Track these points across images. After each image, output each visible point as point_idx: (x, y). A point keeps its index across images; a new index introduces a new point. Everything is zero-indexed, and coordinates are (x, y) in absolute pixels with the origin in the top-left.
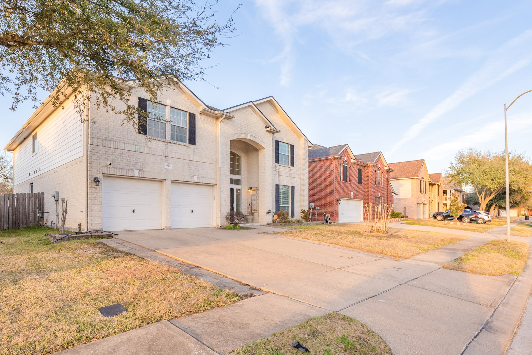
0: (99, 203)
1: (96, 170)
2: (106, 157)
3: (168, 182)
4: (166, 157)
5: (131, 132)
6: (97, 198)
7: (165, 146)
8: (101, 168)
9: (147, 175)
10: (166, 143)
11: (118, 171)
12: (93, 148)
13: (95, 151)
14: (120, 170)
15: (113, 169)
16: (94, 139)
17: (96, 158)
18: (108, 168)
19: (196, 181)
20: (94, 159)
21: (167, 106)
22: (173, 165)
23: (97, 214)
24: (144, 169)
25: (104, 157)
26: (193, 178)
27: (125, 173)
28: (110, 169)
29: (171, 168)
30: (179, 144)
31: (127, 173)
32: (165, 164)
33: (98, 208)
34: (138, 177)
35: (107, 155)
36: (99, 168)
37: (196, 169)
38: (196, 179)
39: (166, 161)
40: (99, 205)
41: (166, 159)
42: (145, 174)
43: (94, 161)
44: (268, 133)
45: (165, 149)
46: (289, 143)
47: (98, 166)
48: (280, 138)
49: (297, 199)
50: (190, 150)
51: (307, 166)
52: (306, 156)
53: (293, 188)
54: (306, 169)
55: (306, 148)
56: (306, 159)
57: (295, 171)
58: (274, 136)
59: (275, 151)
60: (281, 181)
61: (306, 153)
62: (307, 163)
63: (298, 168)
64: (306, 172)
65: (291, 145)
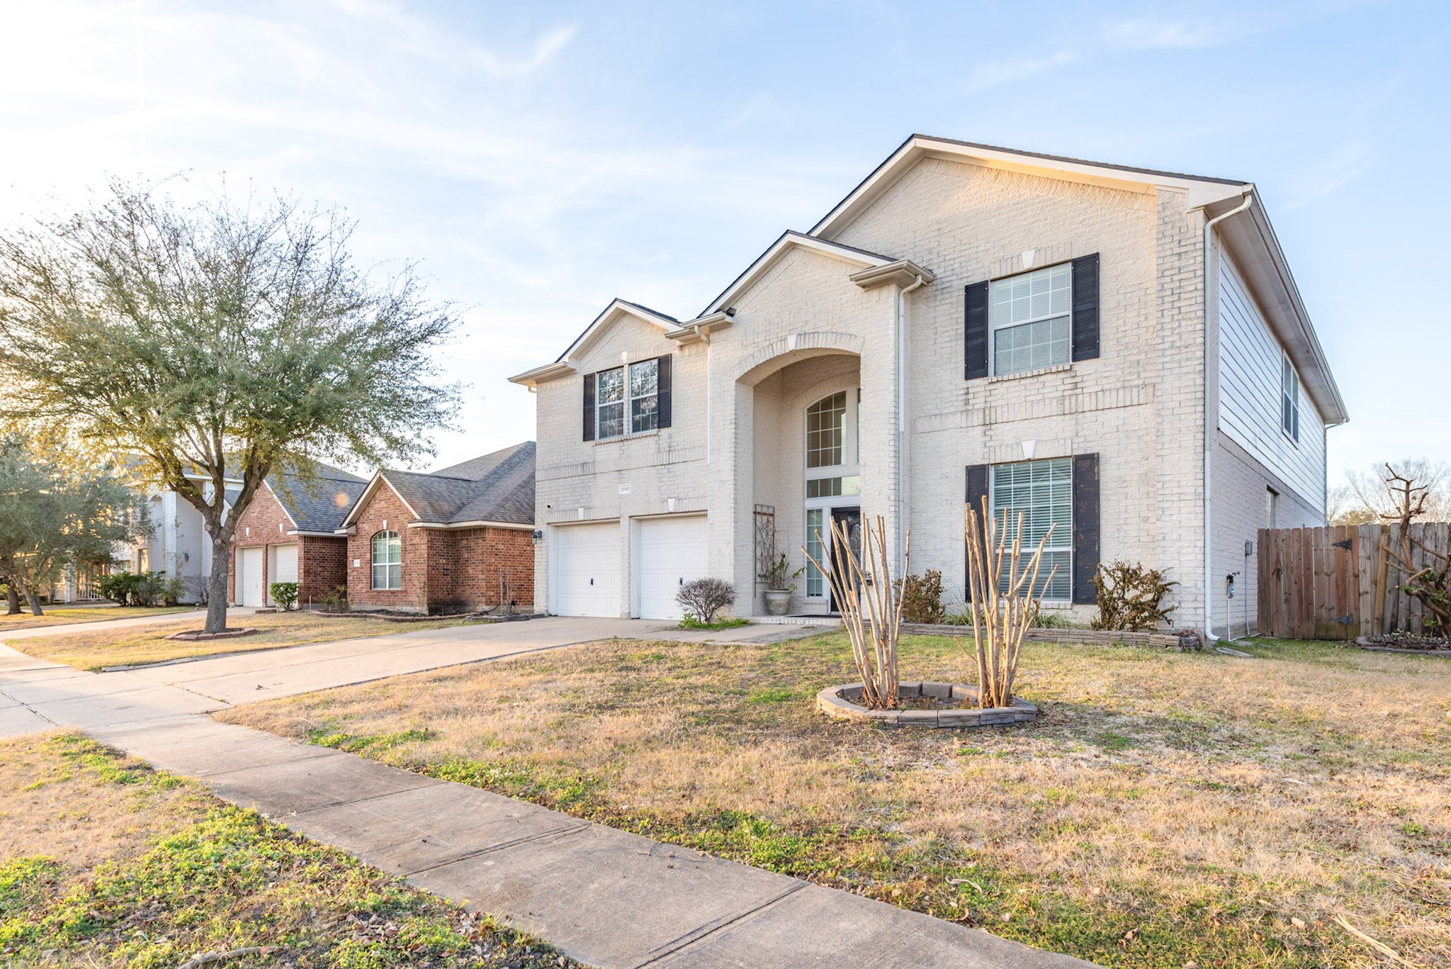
0: (543, 571)
1: (540, 519)
2: (551, 496)
4: (621, 473)
5: (575, 443)
8: (545, 515)
9: (594, 516)
10: (623, 444)
12: (539, 486)
13: (540, 491)
14: (563, 514)
15: (556, 513)
16: (539, 471)
17: (541, 500)
19: (671, 510)
20: (539, 503)
21: (623, 366)
22: (632, 484)
23: (542, 587)
24: (591, 505)
25: (546, 496)
26: (665, 505)
27: (568, 517)
28: (553, 515)
29: (630, 492)
30: (643, 436)
31: (571, 516)
32: (619, 486)
33: (543, 578)
34: (583, 520)
35: (551, 493)
37: (673, 483)
38: (671, 506)
39: (622, 480)
40: (543, 574)
41: (621, 477)
42: (591, 513)
43: (539, 505)
45: (619, 457)
46: (1067, 259)
47: (543, 512)
48: (998, 264)
49: (1126, 511)
50: (661, 442)
51: (1183, 323)
52: (1176, 271)
53: (1087, 464)
54: (1178, 344)
55: (1176, 231)
56: (1180, 287)
57: (1105, 375)
58: (962, 273)
59: (963, 330)
60: (1003, 448)
61: (1179, 254)
62: (1183, 310)
63: (1135, 351)
64: (1178, 357)
65: (1073, 260)
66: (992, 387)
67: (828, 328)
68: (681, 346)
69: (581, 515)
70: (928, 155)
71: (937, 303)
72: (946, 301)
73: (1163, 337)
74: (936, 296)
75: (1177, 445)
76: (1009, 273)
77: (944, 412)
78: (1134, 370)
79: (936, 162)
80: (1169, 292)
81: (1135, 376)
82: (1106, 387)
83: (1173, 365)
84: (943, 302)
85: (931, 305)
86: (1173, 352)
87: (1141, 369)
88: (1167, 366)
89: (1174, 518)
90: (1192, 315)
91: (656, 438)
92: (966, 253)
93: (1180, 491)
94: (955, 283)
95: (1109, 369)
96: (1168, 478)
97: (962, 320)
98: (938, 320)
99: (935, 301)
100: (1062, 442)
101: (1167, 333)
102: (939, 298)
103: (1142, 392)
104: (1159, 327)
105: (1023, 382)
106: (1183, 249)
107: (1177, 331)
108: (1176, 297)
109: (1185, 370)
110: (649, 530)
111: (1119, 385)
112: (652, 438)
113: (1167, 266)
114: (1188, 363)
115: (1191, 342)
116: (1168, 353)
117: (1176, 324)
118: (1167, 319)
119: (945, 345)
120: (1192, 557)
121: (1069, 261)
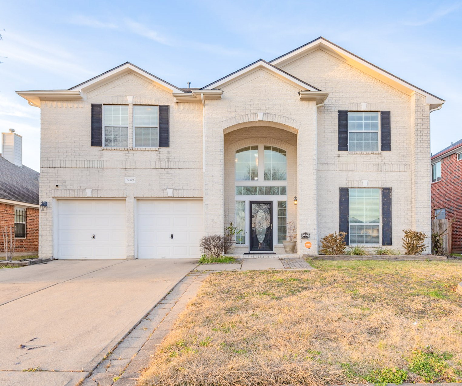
0: (48, 229)
1: (46, 194)
2: (56, 179)
3: (130, 201)
4: (127, 169)
5: (83, 146)
6: (47, 223)
7: (126, 155)
8: (51, 192)
9: (101, 194)
10: (127, 152)
11: (68, 192)
12: (44, 171)
13: (45, 174)
14: (71, 191)
15: (63, 191)
16: (44, 161)
17: (46, 181)
18: (58, 190)
19: (170, 195)
20: (44, 183)
21: (128, 105)
22: (136, 178)
23: (47, 240)
24: (99, 187)
25: (54, 179)
26: (165, 191)
27: (76, 194)
28: (60, 191)
29: (134, 182)
30: (144, 149)
31: (78, 194)
32: (125, 177)
33: (48, 234)
34: (91, 197)
35: (57, 177)
36: (48, 192)
37: (171, 180)
38: (170, 193)
39: (127, 174)
40: (49, 231)
41: (127, 172)
42: (99, 193)
43: (44, 184)
44: (306, 103)
45: (125, 159)
47: (48, 189)
48: (352, 105)
49: (400, 210)
50: (161, 155)
51: (424, 144)
52: (421, 125)
53: (387, 191)
54: (422, 151)
55: (421, 110)
56: (423, 131)
57: (393, 158)
58: (336, 105)
59: (337, 129)
60: (355, 181)
61: (423, 119)
62: (424, 139)
63: (403, 151)
64: (422, 156)
65: (381, 111)
66: (349, 155)
67: (281, 114)
68: (177, 102)
69: (89, 194)
70: (321, 48)
71: (325, 115)
72: (329, 115)
73: (418, 148)
74: (325, 112)
75: (422, 187)
76: (356, 110)
77: (328, 163)
78: (402, 158)
79: (324, 53)
80: (419, 132)
81: (403, 160)
82: (393, 163)
83: (421, 159)
84: (328, 115)
85: (322, 115)
86: (421, 154)
87: (405, 158)
88: (419, 158)
89: (421, 214)
90: (426, 142)
91: (158, 152)
92: (338, 96)
93: (423, 204)
94: (333, 108)
95: (394, 156)
96: (420, 199)
97: (337, 125)
98: (326, 122)
99: (325, 113)
100: (378, 182)
101: (419, 146)
102: (326, 112)
103: (406, 167)
104: (416, 144)
105: (362, 155)
106: (424, 118)
107: (422, 147)
108: (422, 134)
109: (424, 161)
110: (145, 206)
111: (397, 163)
112: (154, 152)
113: (419, 122)
114: (426, 159)
115: (426, 151)
116: (419, 154)
117: (422, 144)
118: (419, 142)
119: (329, 134)
120: (427, 228)
121: (379, 111)
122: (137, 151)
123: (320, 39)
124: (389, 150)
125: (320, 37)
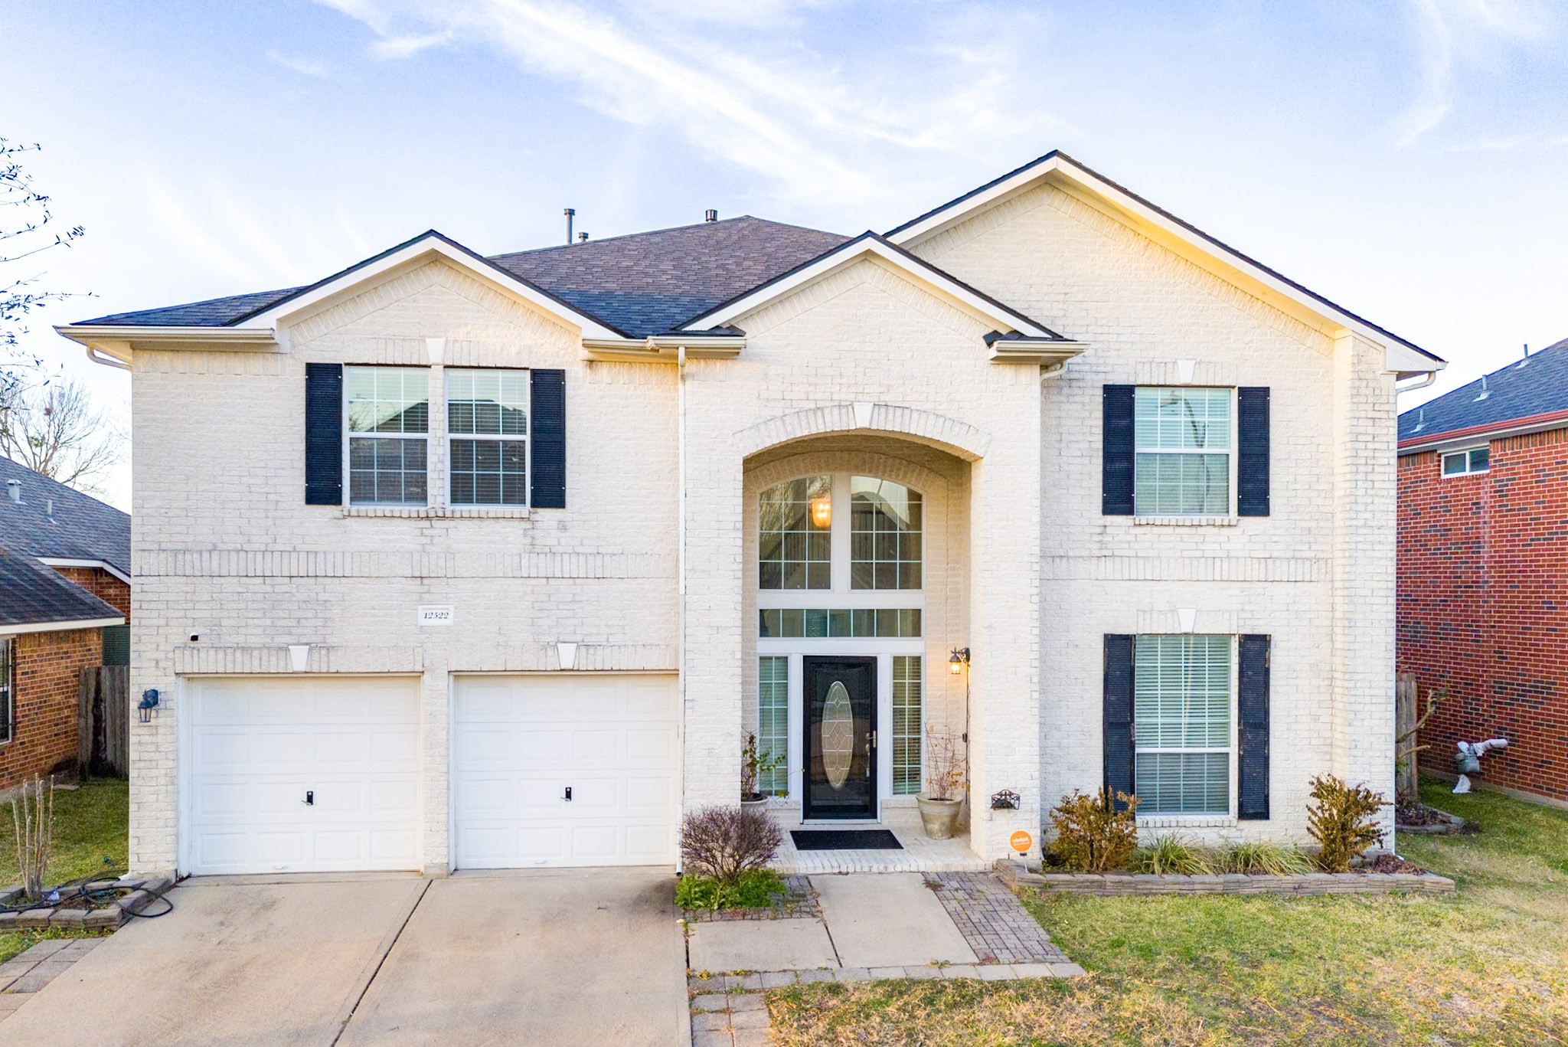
0: (162, 781)
1: (153, 664)
2: (190, 614)
3: (437, 684)
4: (425, 581)
5: (280, 504)
6: (157, 761)
7: (422, 535)
8: (171, 655)
9: (340, 662)
10: (425, 524)
11: (230, 657)
12: (145, 588)
13: (150, 597)
14: (238, 653)
15: (212, 653)
16: (147, 553)
17: (155, 622)
18: (195, 652)
19: (568, 664)
20: (147, 627)
21: (430, 367)
22: (456, 608)
23: (157, 818)
24: (331, 640)
25: (182, 613)
26: (550, 652)
27: (256, 662)
28: (203, 655)
29: (449, 622)
30: (483, 514)
31: (264, 663)
32: (420, 608)
33: (161, 797)
34: (306, 672)
35: (190, 605)
36: (162, 656)
37: (570, 614)
38: (567, 657)
39: (427, 596)
40: (164, 788)
41: (426, 588)
42: (332, 658)
43: (145, 631)
44: (1008, 372)
45: (419, 548)
46: (1233, 384)
47: (161, 648)
48: (1147, 366)
49: (1296, 707)
50: (539, 533)
51: (1376, 500)
52: (1370, 438)
53: (1254, 646)
54: (1370, 523)
55: (1369, 391)
56: (1374, 458)
57: (1275, 539)
58: (1098, 365)
59: (1100, 445)
60: (1155, 615)
61: (1374, 419)
62: (1377, 485)
63: (1307, 517)
64: (1370, 538)
65: (1240, 389)
66: (1138, 530)
67: (928, 407)
68: (591, 361)
69: (299, 659)
70: (1053, 182)
71: (1063, 399)
72: (1076, 399)
73: (1357, 512)
74: (1061, 388)
75: (1369, 639)
76: (1162, 383)
77: (1071, 554)
78: (1305, 539)
79: (1062, 196)
80: (1363, 461)
81: (1306, 547)
82: (1275, 554)
83: (1366, 547)
84: (1071, 399)
85: (1054, 398)
86: (1366, 531)
87: (1312, 540)
88: (1360, 546)
89: (1365, 723)
90: (1385, 493)
91: (528, 525)
92: (1103, 337)
93: (1372, 692)
94: (1088, 377)
95: (1278, 532)
96: (1359, 677)
97: (1100, 430)
98: (1063, 422)
99: (1060, 393)
100: (1227, 615)
101: (1361, 508)
102: (1065, 391)
103: (1315, 567)
104: (1353, 499)
105: (1178, 530)
106: (1377, 415)
107: (1370, 508)
108: (1370, 469)
109: (1377, 554)
110: (476, 695)
111: (1289, 554)
112: (515, 523)
113: (1362, 430)
114: (1381, 547)
115: (1384, 524)
116: (1361, 531)
117: (1370, 500)
118: (1361, 492)
119: (1074, 460)
120: (1382, 768)
121: (1234, 387)
122: (458, 521)
123: (1055, 158)
124: (1265, 512)
125: (1055, 153)
